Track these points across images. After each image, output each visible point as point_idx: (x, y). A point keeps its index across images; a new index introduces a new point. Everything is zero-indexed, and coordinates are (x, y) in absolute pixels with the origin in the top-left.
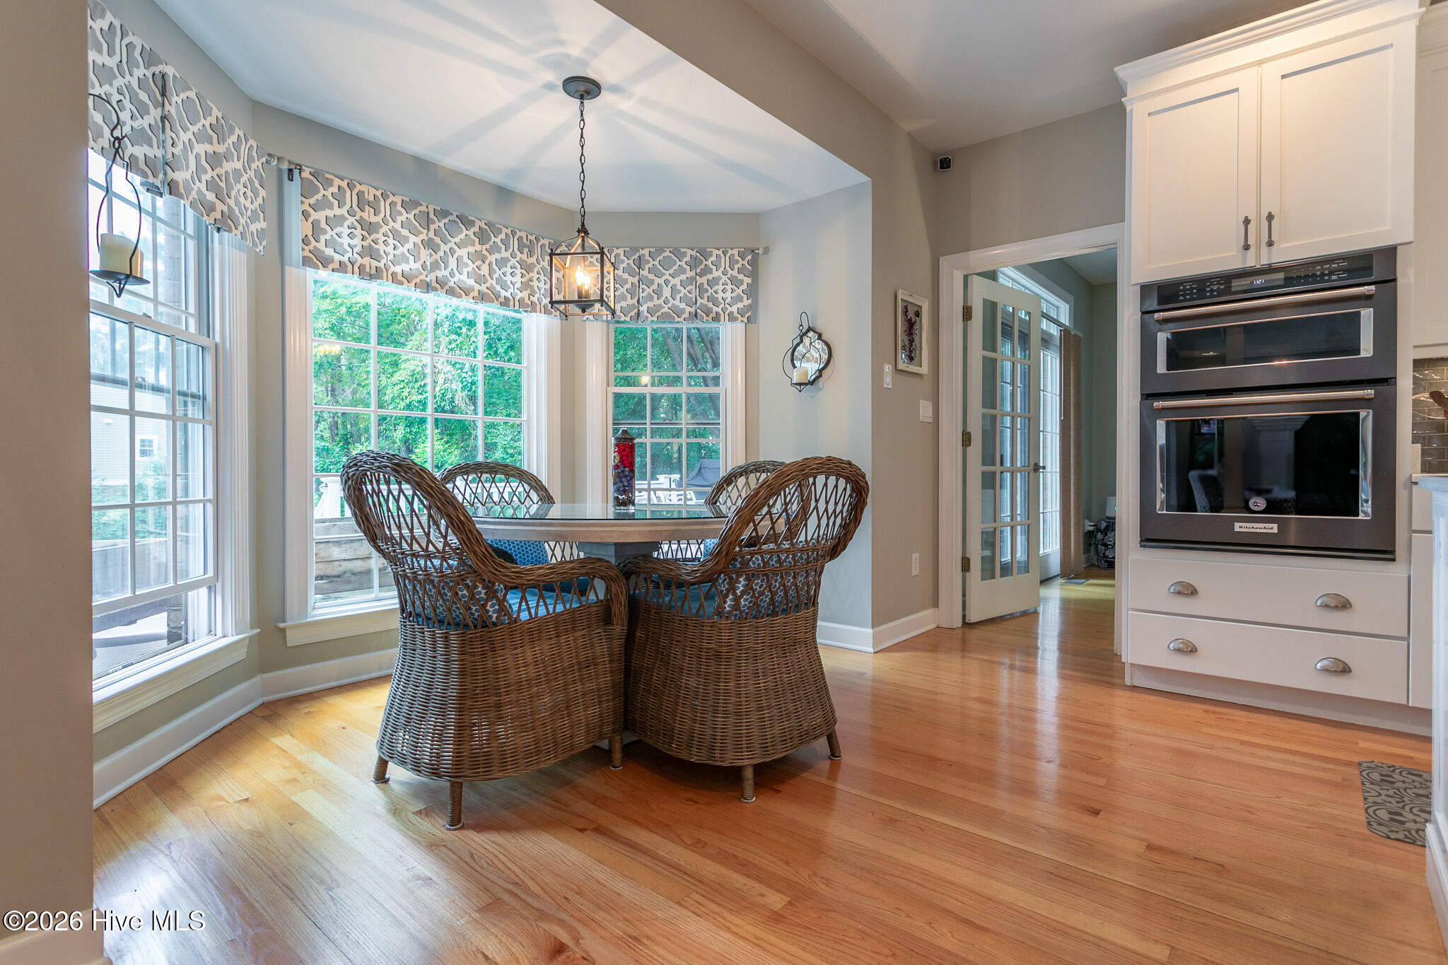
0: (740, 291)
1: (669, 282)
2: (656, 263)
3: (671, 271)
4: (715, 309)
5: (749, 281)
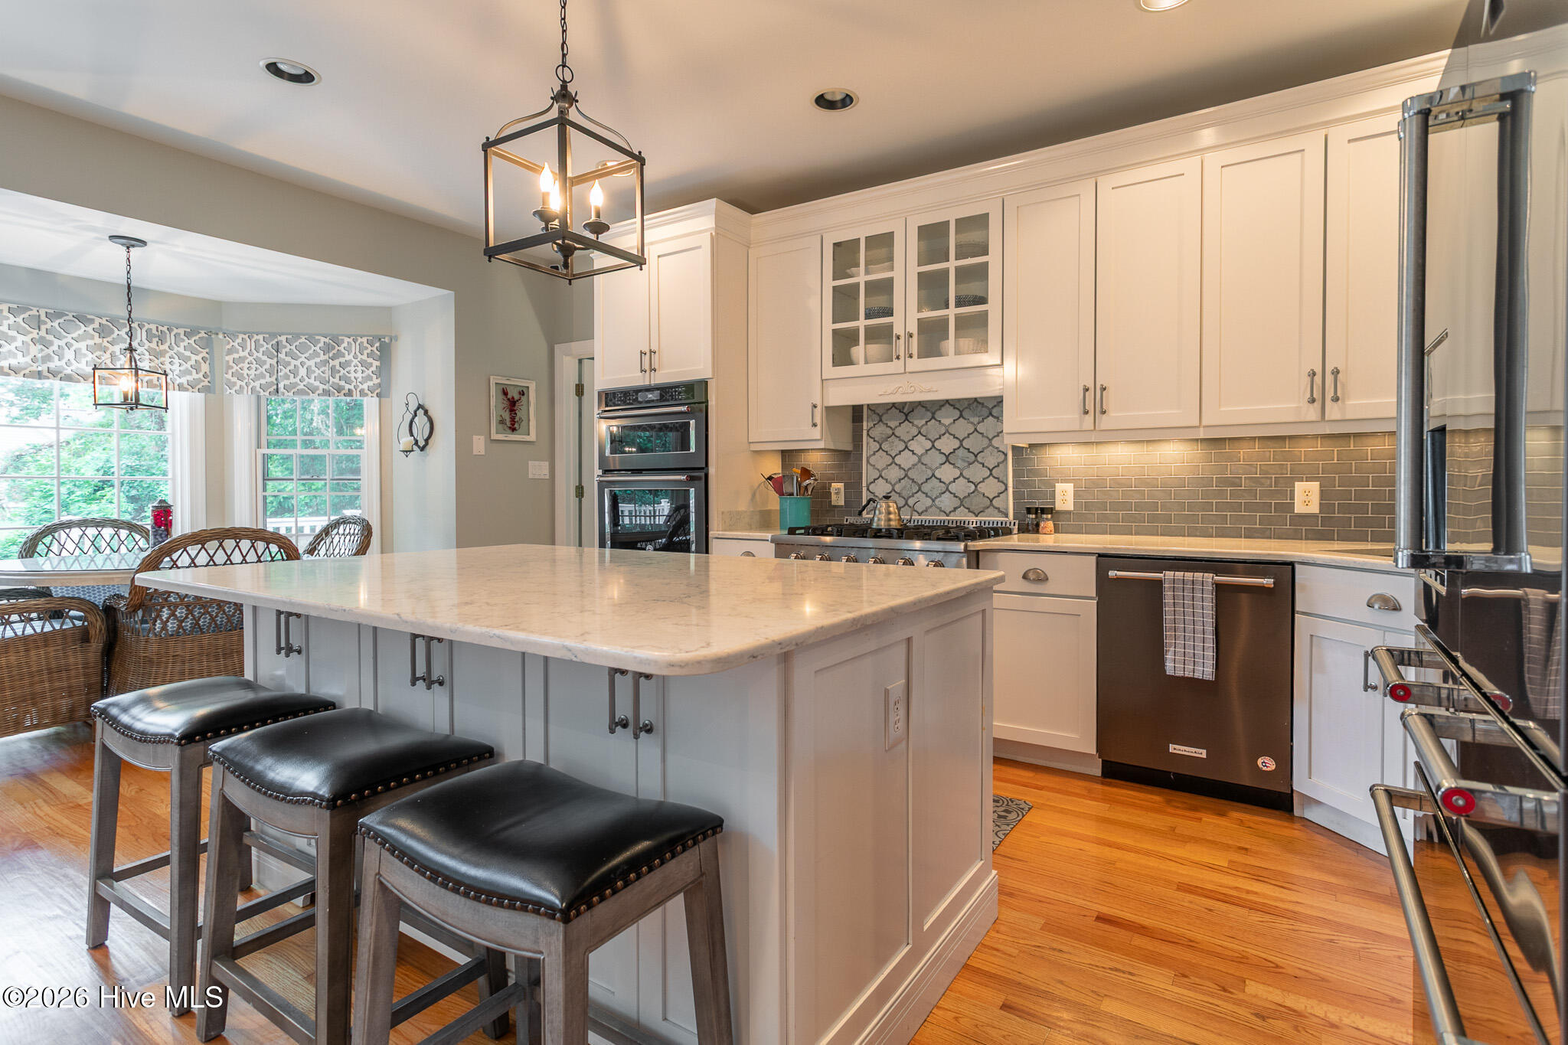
0: (370, 372)
1: (305, 363)
2: (293, 347)
3: (307, 355)
4: (347, 387)
5: (378, 363)
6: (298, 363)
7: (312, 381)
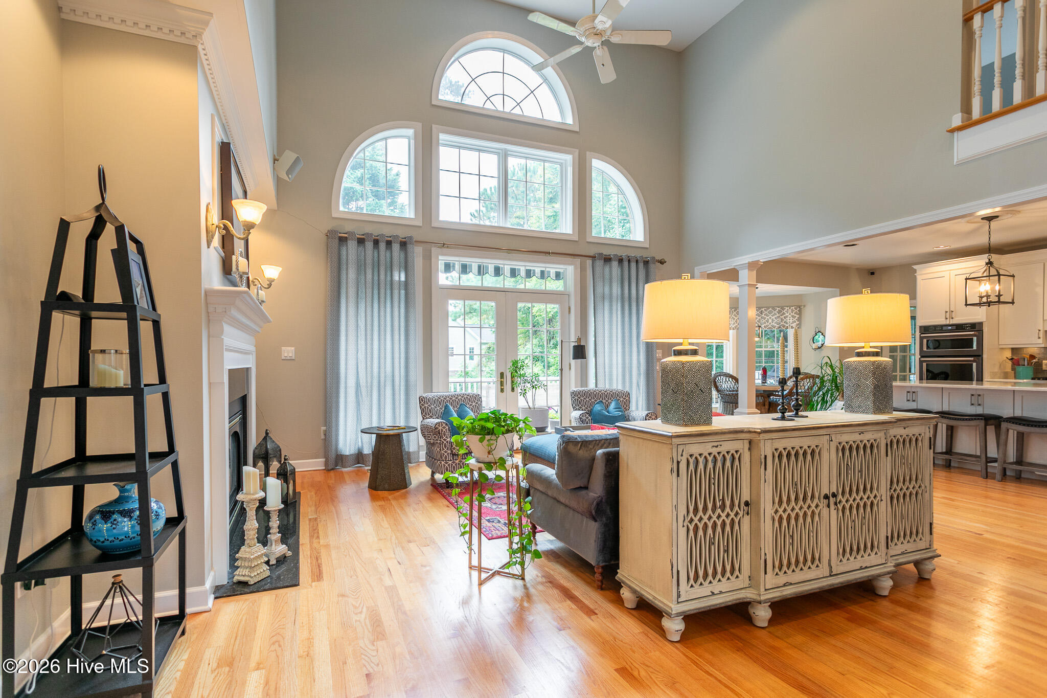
0: (795, 319)
1: (771, 317)
2: (767, 312)
3: (772, 314)
4: (786, 325)
5: (798, 316)
6: (769, 318)
7: (773, 324)
